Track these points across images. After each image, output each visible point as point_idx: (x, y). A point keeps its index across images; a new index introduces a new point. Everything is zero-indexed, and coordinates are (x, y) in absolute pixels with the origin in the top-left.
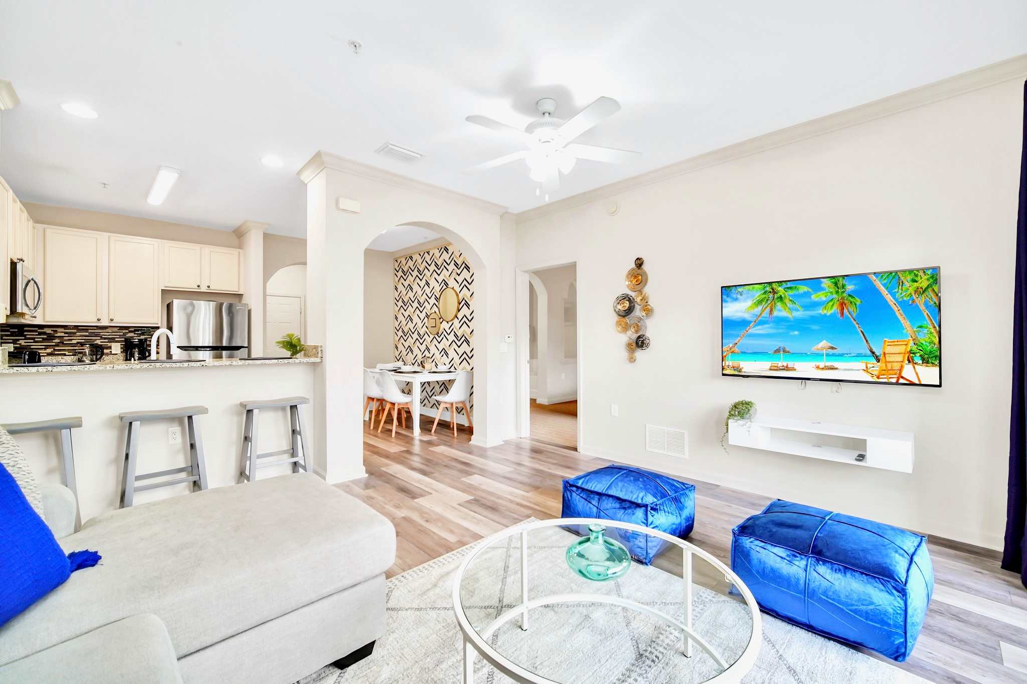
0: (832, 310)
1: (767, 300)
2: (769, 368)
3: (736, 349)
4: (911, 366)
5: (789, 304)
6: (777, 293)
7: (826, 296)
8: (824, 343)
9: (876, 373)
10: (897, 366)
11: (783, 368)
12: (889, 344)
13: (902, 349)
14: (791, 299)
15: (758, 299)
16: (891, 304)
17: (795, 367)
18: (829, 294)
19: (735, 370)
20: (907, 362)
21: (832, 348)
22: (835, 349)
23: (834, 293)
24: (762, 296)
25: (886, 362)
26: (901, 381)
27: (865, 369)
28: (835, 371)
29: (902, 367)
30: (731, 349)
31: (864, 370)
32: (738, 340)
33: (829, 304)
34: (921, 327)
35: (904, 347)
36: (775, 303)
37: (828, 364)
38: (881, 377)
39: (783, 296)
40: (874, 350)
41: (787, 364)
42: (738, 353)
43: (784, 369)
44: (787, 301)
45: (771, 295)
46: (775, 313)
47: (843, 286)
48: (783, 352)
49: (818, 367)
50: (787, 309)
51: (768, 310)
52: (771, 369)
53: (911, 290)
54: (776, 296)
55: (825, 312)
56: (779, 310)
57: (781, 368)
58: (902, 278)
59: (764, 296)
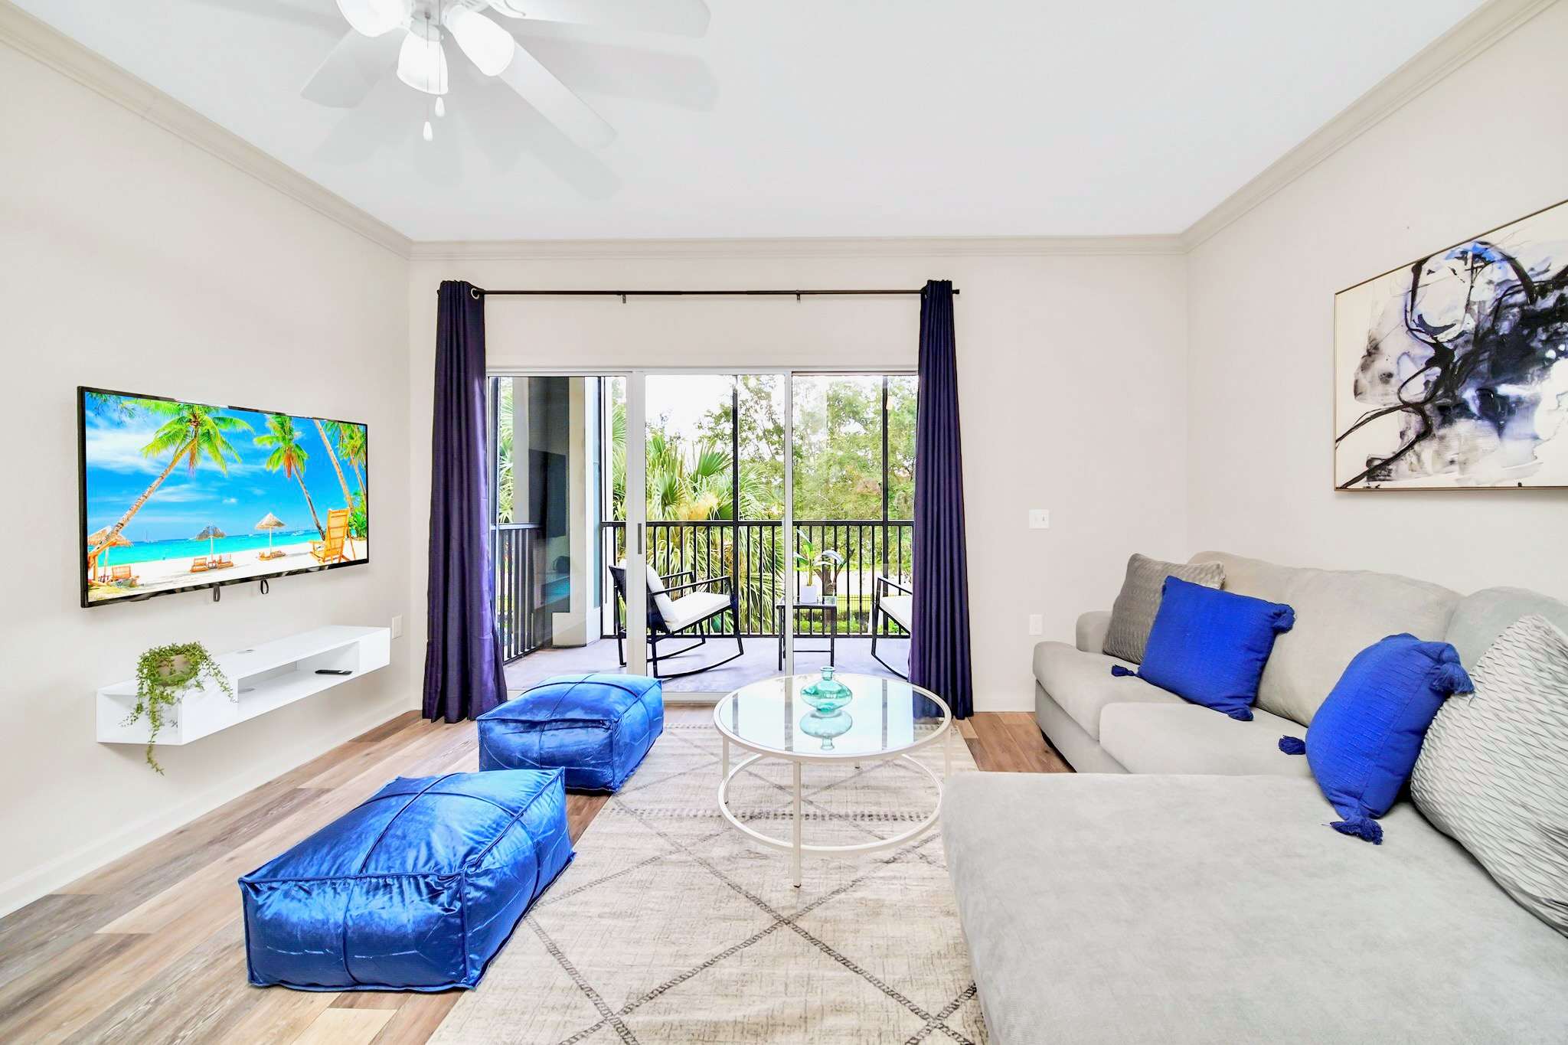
0: (276, 465)
1: (186, 436)
2: (190, 568)
3: (122, 538)
4: (349, 541)
5: (222, 449)
6: (201, 425)
7: (271, 443)
8: (269, 518)
9: (321, 555)
10: (338, 542)
11: (214, 565)
12: (333, 515)
13: (342, 521)
14: (224, 440)
15: (166, 431)
16: (334, 463)
17: (233, 561)
18: (275, 439)
19: (119, 584)
20: (346, 537)
21: (279, 524)
22: (283, 525)
23: (280, 439)
24: (175, 426)
25: (331, 539)
26: (343, 561)
27: (312, 550)
28: (283, 558)
29: (343, 544)
30: (108, 537)
31: (311, 553)
32: (125, 517)
33: (274, 456)
34: (356, 494)
35: (343, 518)
36: (199, 445)
37: (275, 549)
38: (327, 559)
39: (212, 432)
40: (321, 525)
41: (220, 557)
42: (125, 546)
43: (215, 568)
44: (218, 443)
45: (192, 428)
46: (200, 464)
47: (291, 430)
48: (214, 535)
49: (262, 556)
50: (219, 456)
51: (187, 454)
52: (193, 571)
53: (349, 449)
54: (201, 430)
55: (271, 467)
56: (206, 458)
57: (211, 565)
58: (343, 432)
59: (178, 427)
